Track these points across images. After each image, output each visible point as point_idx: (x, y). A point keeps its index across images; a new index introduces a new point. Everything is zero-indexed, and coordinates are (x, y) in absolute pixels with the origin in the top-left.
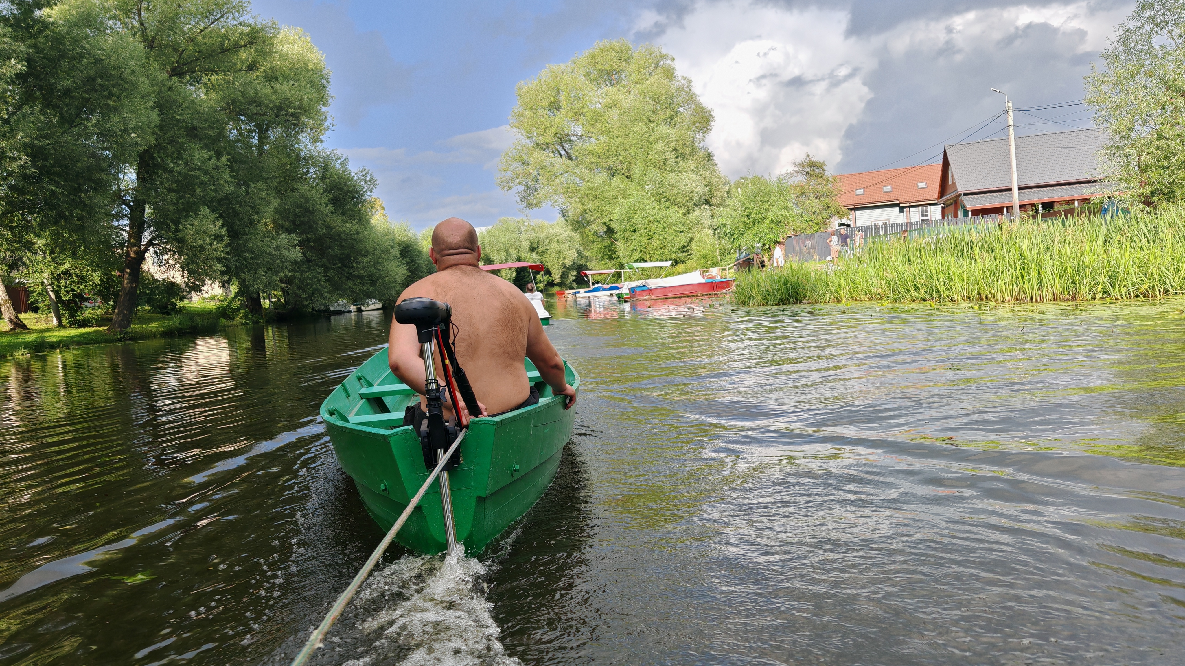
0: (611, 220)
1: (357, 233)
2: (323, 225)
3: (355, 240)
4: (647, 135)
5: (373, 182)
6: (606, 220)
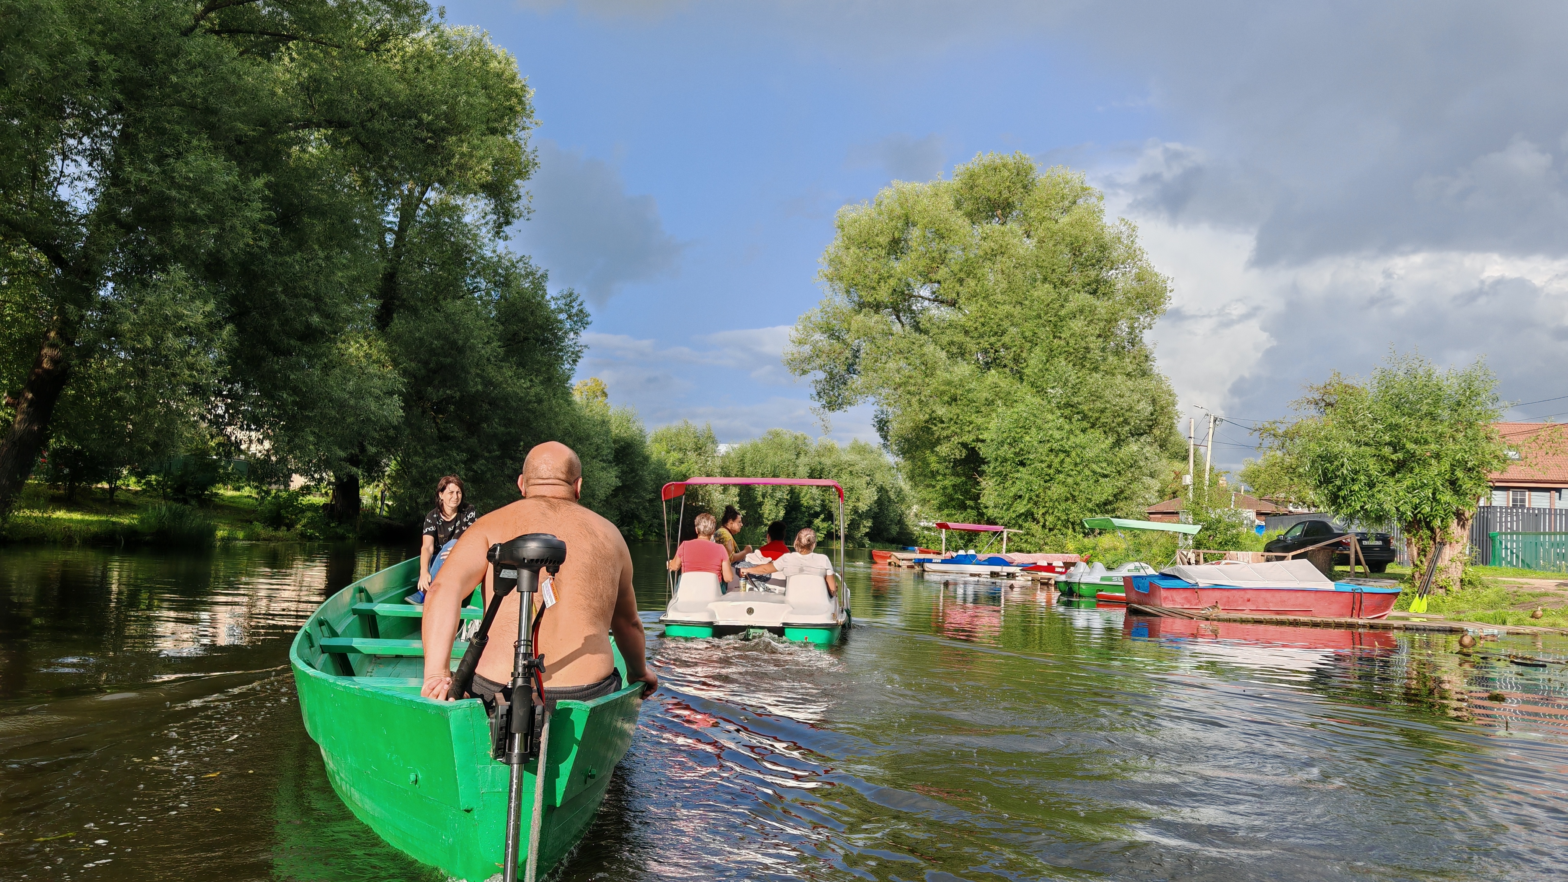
0: (978, 440)
1: (540, 401)
2: (481, 377)
3: (533, 412)
4: (1056, 306)
5: (581, 319)
6: (968, 438)
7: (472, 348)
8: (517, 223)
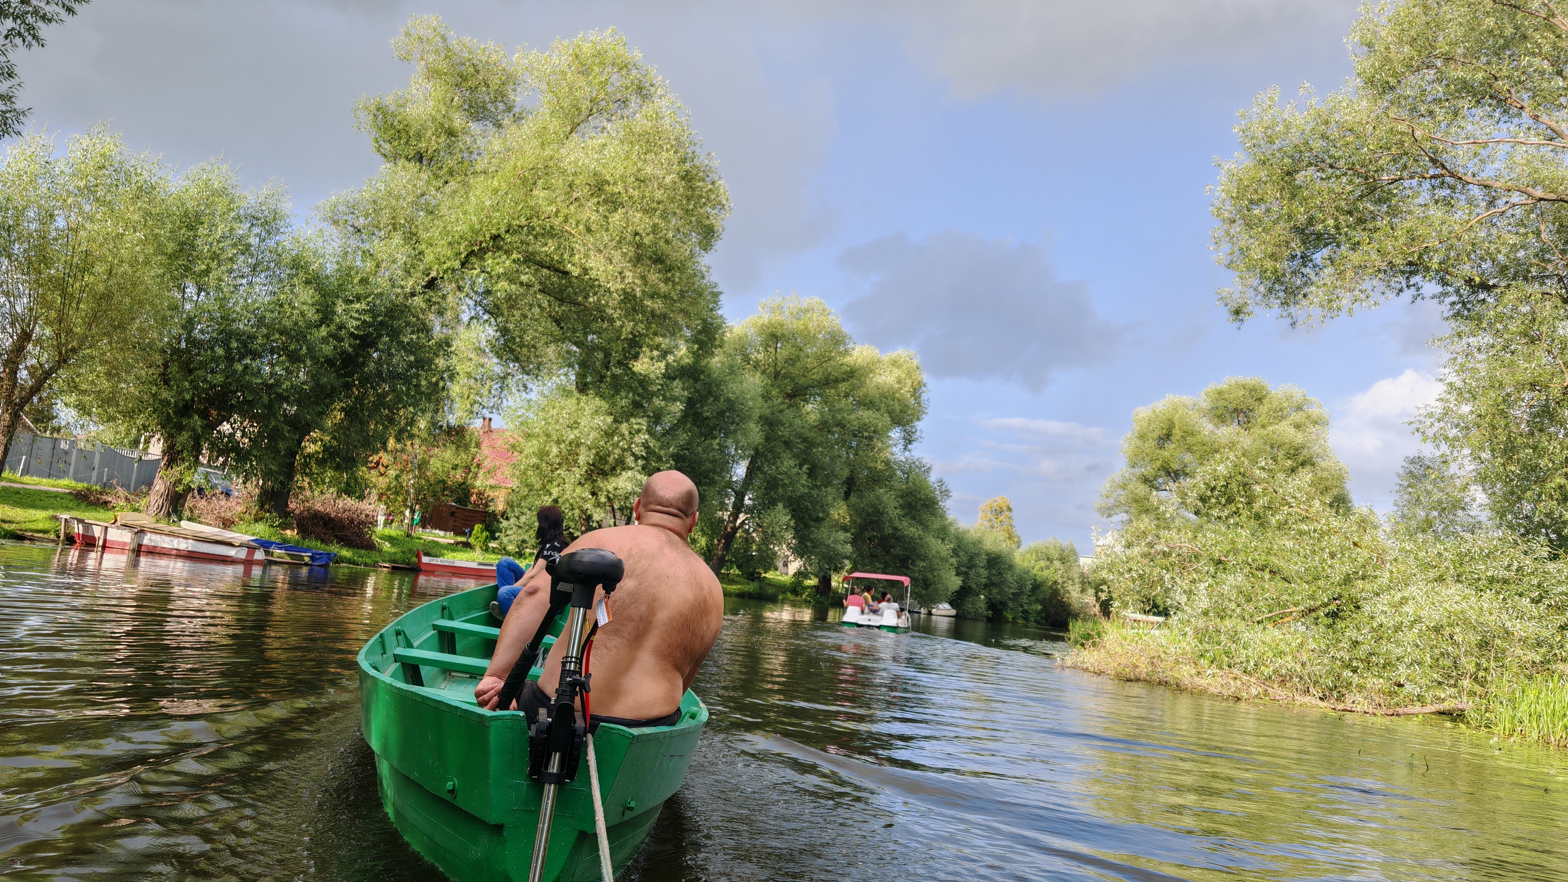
2: (891, 526)
7: (887, 513)
8: (915, 444)
